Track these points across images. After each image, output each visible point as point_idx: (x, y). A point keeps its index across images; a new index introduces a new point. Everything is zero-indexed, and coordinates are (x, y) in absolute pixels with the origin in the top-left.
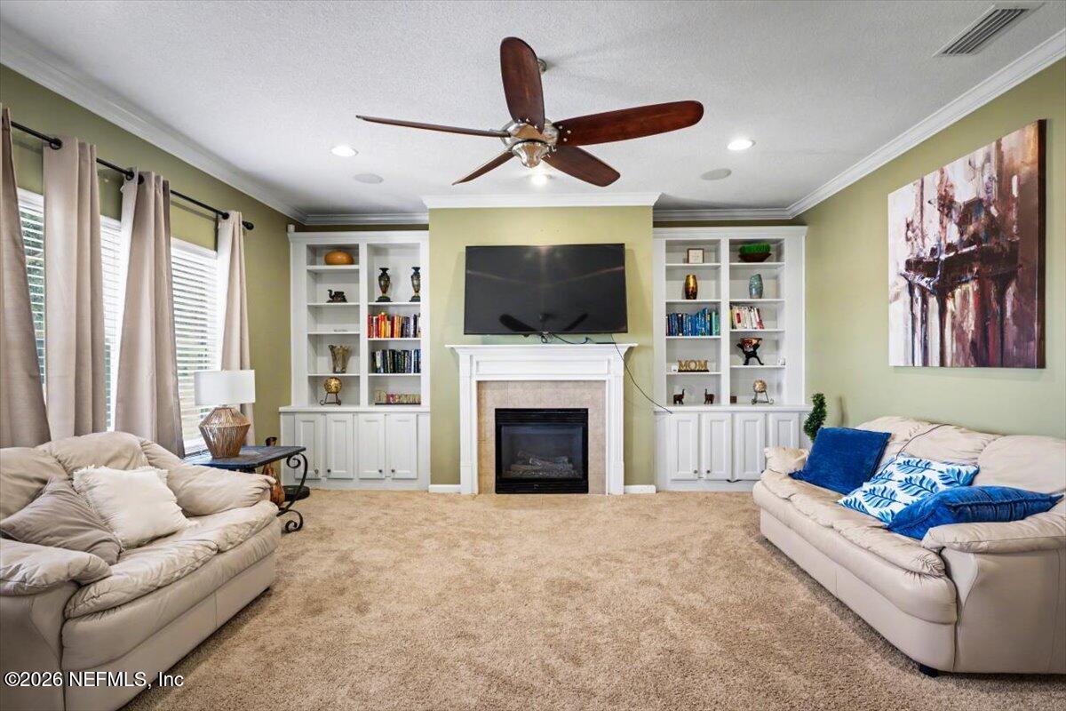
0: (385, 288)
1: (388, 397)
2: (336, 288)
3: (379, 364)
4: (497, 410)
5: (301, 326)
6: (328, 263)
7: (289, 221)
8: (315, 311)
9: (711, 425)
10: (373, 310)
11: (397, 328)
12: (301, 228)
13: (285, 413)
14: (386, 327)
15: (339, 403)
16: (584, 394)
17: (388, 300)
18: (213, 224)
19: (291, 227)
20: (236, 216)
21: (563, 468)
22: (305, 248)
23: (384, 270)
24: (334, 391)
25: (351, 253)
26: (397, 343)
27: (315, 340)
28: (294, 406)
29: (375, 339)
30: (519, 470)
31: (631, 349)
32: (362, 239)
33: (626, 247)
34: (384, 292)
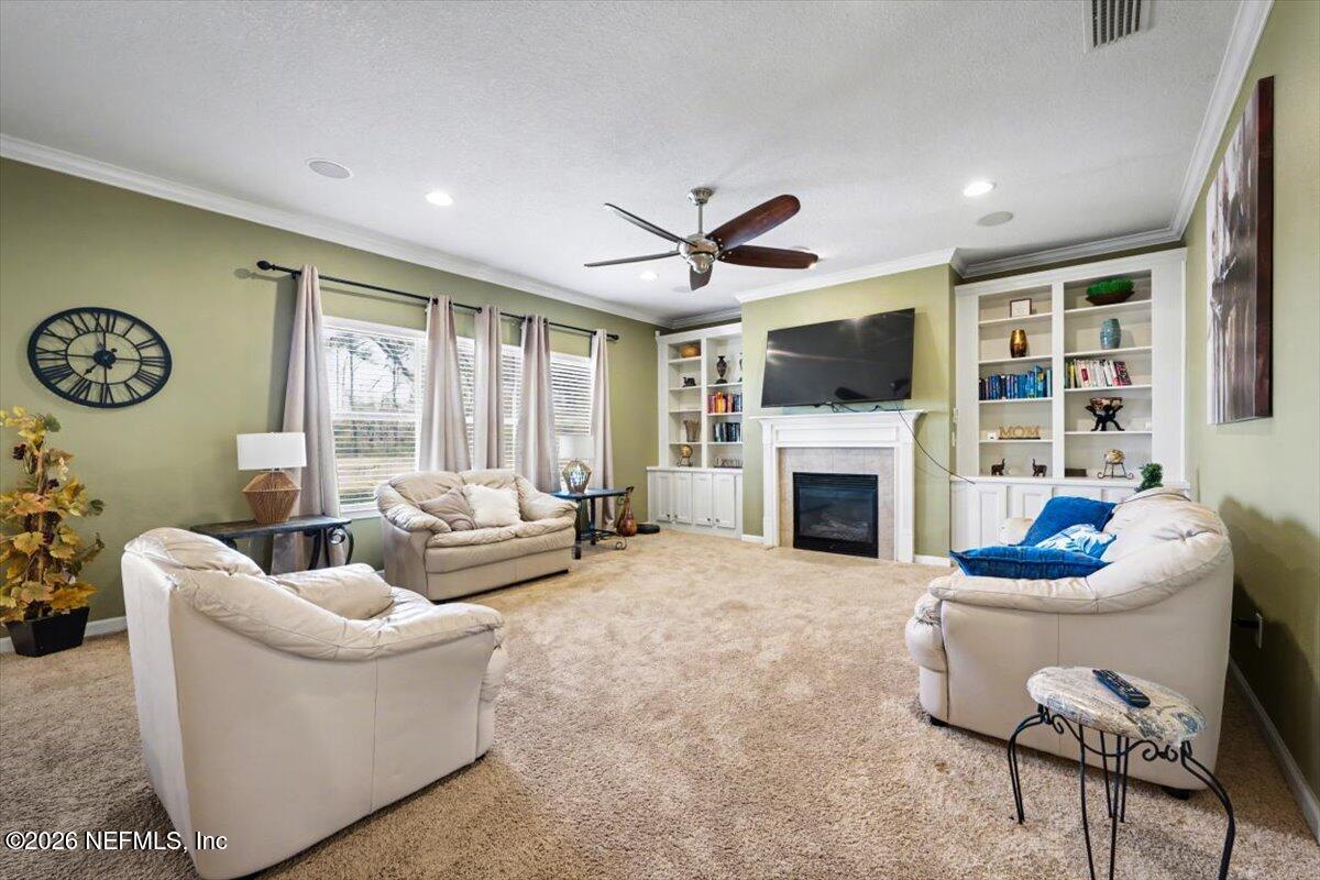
0: (722, 372)
1: (724, 461)
2: (689, 376)
3: (718, 435)
4: (795, 474)
5: (665, 406)
6: (684, 357)
7: (657, 328)
8: (677, 394)
9: (1024, 498)
10: (713, 392)
11: (730, 404)
12: (665, 331)
13: (651, 471)
14: (721, 404)
15: (690, 465)
16: (872, 462)
17: (725, 382)
18: (588, 340)
19: (657, 333)
20: (601, 333)
21: (860, 532)
22: (667, 347)
23: (722, 358)
24: (687, 456)
25: (696, 345)
26: (731, 417)
27: (676, 416)
28: (660, 467)
29: (714, 414)
30: (820, 530)
31: (921, 417)
32: (703, 335)
33: (916, 312)
34: (722, 376)
